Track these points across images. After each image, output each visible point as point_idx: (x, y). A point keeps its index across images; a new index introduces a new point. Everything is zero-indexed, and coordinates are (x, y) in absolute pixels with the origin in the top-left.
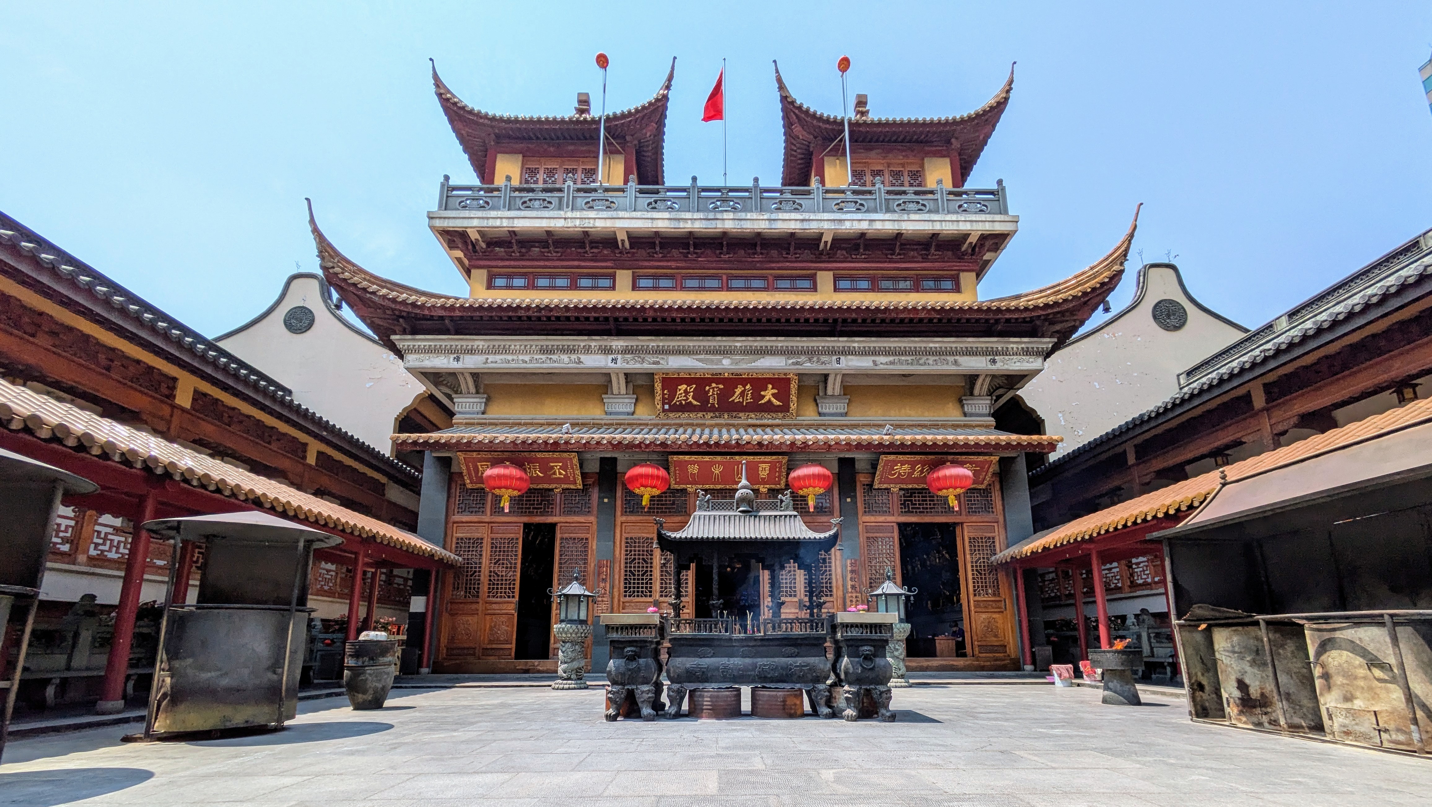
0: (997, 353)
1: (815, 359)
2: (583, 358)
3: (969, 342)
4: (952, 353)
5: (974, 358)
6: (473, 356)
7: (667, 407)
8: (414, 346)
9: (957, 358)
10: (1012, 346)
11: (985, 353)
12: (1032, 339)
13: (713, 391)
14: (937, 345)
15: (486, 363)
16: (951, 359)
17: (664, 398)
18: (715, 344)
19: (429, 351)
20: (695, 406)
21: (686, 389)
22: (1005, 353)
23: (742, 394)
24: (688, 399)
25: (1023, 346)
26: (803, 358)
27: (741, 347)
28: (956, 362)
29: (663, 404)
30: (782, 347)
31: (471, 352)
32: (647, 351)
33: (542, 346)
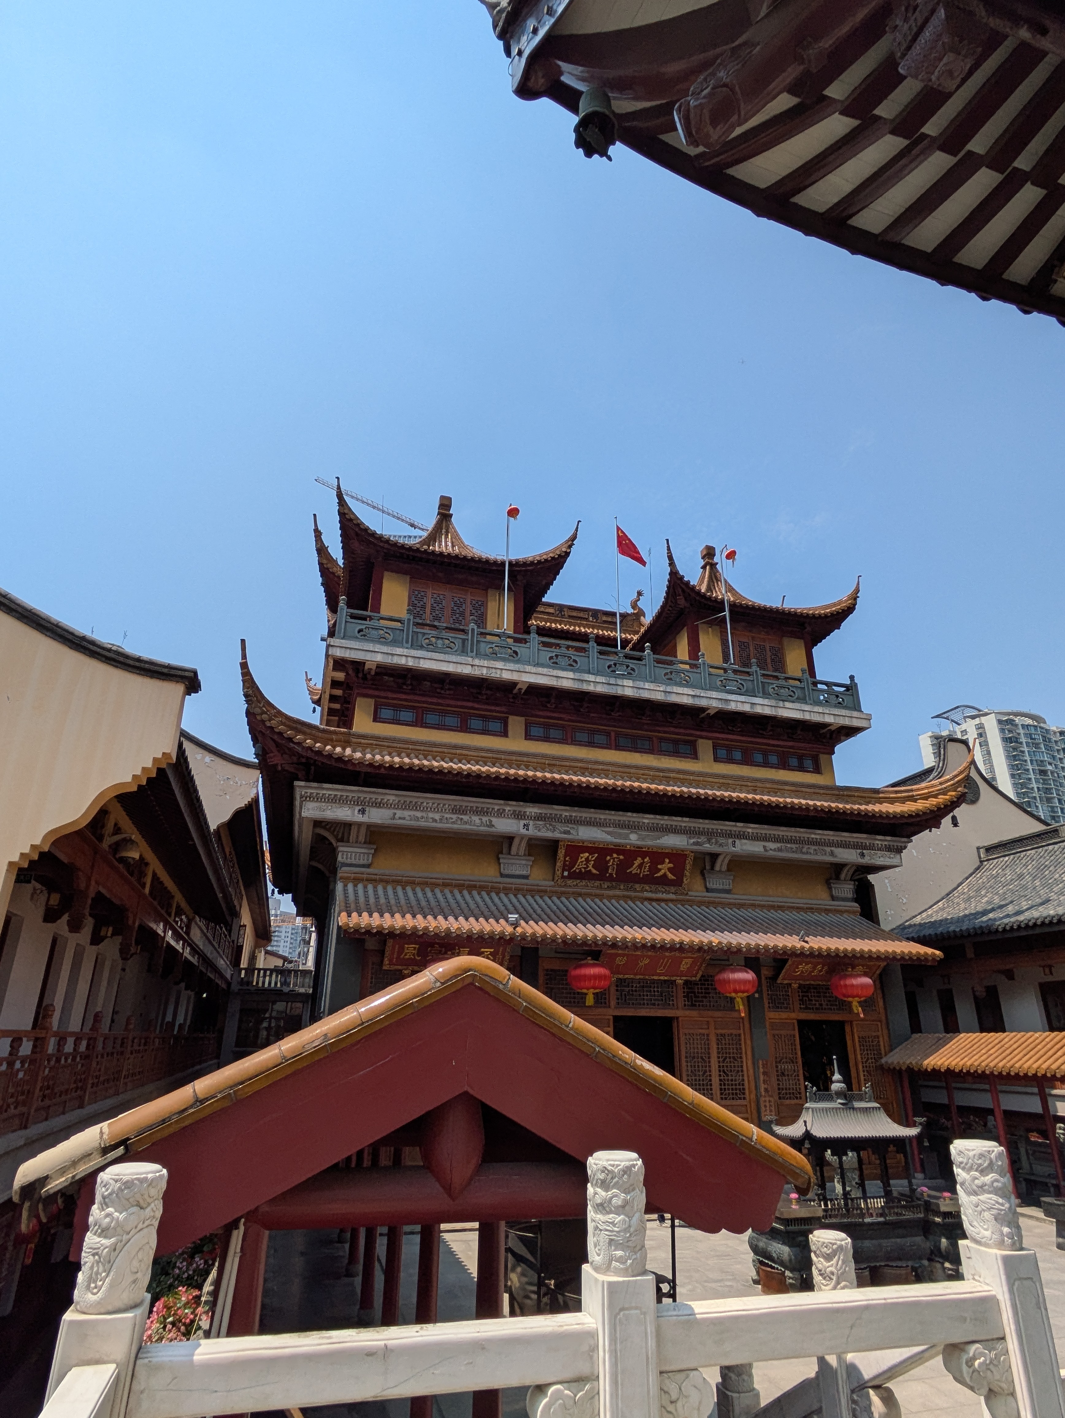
0: (865, 847)
1: (714, 840)
2: (494, 820)
3: (844, 837)
4: (831, 844)
5: (847, 850)
6: (380, 810)
7: (566, 874)
8: (318, 794)
9: (832, 849)
10: (877, 842)
11: (856, 846)
12: (894, 838)
13: (613, 861)
14: (818, 837)
15: (394, 818)
16: (828, 849)
17: (564, 865)
18: (624, 818)
19: (334, 800)
20: (595, 874)
21: (588, 857)
22: (871, 847)
23: (640, 866)
24: (588, 867)
25: (886, 843)
26: (703, 839)
27: (648, 823)
28: (832, 854)
29: (563, 870)
30: (685, 827)
31: (379, 805)
32: (559, 819)
33: (455, 806)
